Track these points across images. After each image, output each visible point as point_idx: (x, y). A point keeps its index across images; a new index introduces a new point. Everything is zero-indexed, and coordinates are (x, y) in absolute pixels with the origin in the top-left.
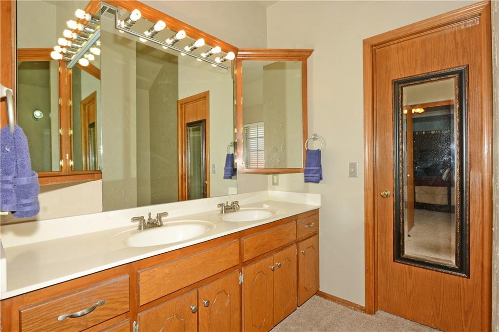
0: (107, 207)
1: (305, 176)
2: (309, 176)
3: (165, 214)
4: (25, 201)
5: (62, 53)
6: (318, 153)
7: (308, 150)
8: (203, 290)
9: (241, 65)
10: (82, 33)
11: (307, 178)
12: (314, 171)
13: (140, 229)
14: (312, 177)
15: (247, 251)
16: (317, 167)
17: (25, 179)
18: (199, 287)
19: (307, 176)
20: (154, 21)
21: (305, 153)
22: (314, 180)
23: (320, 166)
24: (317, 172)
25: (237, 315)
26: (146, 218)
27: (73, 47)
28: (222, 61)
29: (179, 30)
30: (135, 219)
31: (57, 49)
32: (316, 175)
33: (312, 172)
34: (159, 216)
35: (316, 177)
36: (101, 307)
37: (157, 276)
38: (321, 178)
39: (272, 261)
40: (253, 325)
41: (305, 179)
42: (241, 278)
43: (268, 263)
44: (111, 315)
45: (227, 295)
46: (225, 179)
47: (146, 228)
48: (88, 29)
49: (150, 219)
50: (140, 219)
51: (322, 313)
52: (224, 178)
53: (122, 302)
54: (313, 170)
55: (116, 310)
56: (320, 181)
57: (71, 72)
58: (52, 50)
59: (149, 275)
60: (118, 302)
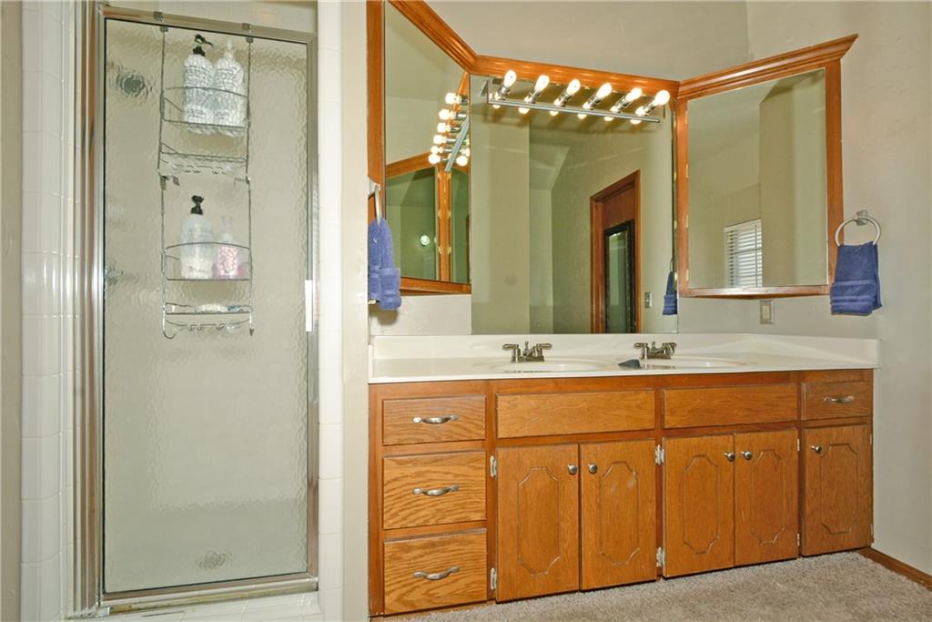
0: (477, 329)
1: (833, 301)
2: (844, 301)
3: (548, 346)
4: (388, 292)
5: (439, 154)
6: (871, 250)
7: (842, 246)
8: (589, 450)
9: (686, 109)
10: (454, 122)
11: (837, 304)
12: (857, 289)
13: (514, 360)
14: (852, 301)
15: (672, 413)
16: (864, 279)
17: (388, 269)
18: (582, 443)
19: (837, 301)
20: (534, 79)
21: (835, 253)
22: (857, 309)
23: (876, 278)
24: (865, 291)
25: (650, 511)
26: (522, 349)
27: (448, 143)
28: (649, 112)
29: (569, 82)
30: (507, 347)
31: (435, 150)
32: (860, 298)
33: (850, 291)
34: (540, 348)
35: (863, 300)
36: (455, 423)
37: (520, 406)
38: (876, 304)
39: (730, 445)
40: (685, 543)
41: (833, 307)
42: (660, 455)
43: (721, 445)
44: (464, 436)
45: (632, 471)
46: (666, 316)
47: (521, 360)
48: (460, 115)
49: (526, 349)
50: (514, 347)
51: (870, 589)
52: (664, 314)
53: (477, 425)
54: (852, 287)
55: (470, 432)
56: (874, 312)
57: (450, 176)
58: (429, 154)
59: (509, 402)
60: (473, 423)
